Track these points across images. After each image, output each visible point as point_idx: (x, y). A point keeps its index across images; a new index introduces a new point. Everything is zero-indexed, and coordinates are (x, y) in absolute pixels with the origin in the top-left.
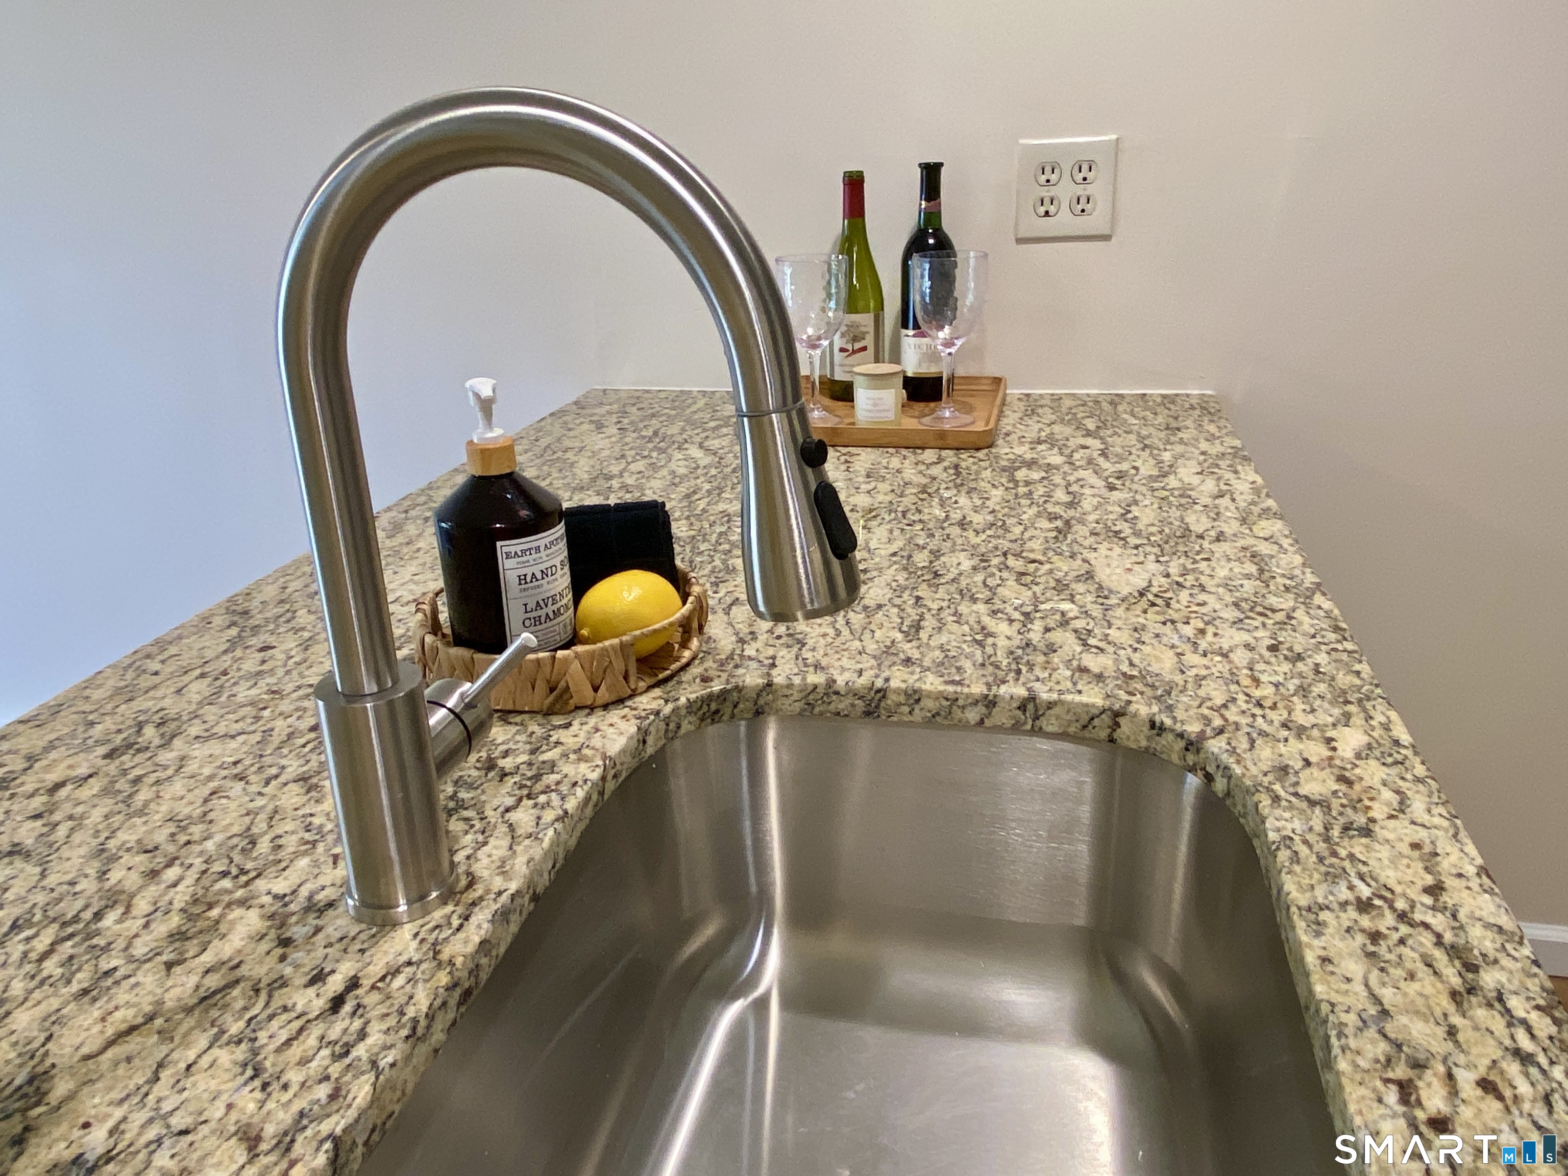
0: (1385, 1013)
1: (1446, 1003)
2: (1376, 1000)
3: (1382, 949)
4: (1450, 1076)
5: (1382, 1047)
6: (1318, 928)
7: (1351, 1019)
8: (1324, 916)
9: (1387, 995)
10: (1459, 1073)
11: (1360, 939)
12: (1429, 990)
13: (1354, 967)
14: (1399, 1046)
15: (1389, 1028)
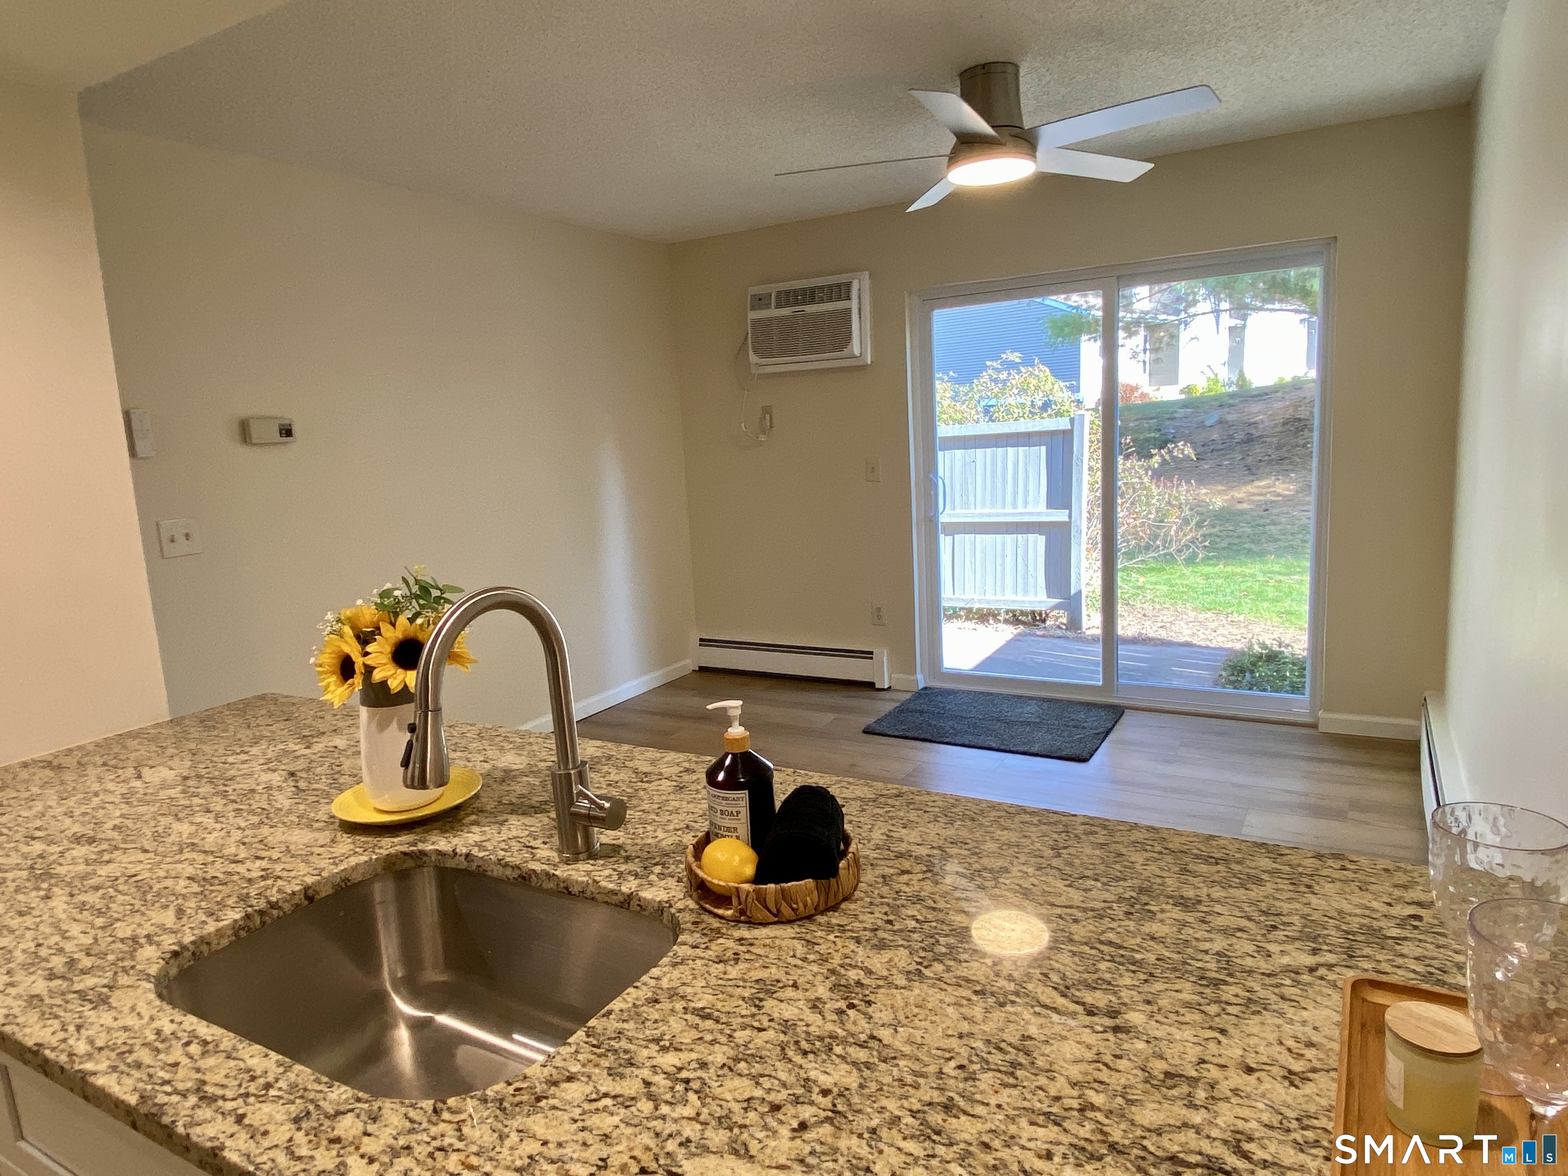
0: (228, 1057)
1: (206, 1078)
2: (235, 1059)
3: (246, 1077)
4: (192, 1058)
5: (222, 1047)
6: (279, 1064)
7: (240, 1047)
8: (281, 1070)
9: (232, 1063)
10: (188, 1060)
11: (258, 1073)
12: (216, 1077)
13: (252, 1062)
14: (216, 1052)
15: (224, 1054)
